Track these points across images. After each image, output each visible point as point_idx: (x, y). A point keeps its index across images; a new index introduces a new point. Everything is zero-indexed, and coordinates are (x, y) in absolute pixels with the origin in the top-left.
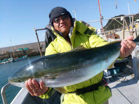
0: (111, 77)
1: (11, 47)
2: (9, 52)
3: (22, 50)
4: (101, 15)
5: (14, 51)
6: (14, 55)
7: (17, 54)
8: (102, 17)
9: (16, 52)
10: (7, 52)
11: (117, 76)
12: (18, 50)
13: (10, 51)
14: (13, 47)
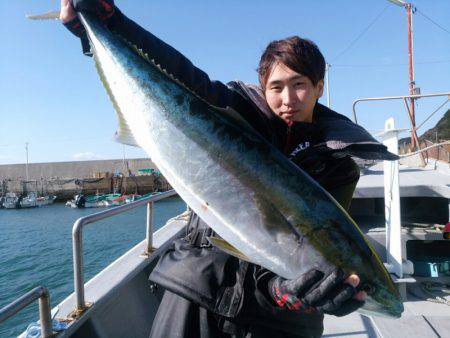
0: (413, 280)
1: (120, 161)
2: (113, 174)
3: (149, 174)
4: (413, 83)
5: (127, 175)
6: (125, 185)
7: (133, 184)
8: (418, 90)
9: (133, 178)
10: (107, 174)
11: (439, 285)
12: (140, 174)
13: (116, 173)
14: (127, 162)
